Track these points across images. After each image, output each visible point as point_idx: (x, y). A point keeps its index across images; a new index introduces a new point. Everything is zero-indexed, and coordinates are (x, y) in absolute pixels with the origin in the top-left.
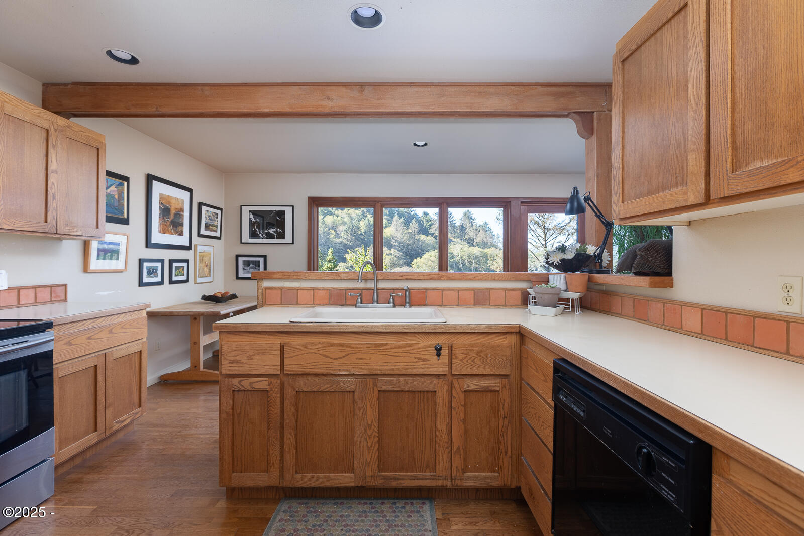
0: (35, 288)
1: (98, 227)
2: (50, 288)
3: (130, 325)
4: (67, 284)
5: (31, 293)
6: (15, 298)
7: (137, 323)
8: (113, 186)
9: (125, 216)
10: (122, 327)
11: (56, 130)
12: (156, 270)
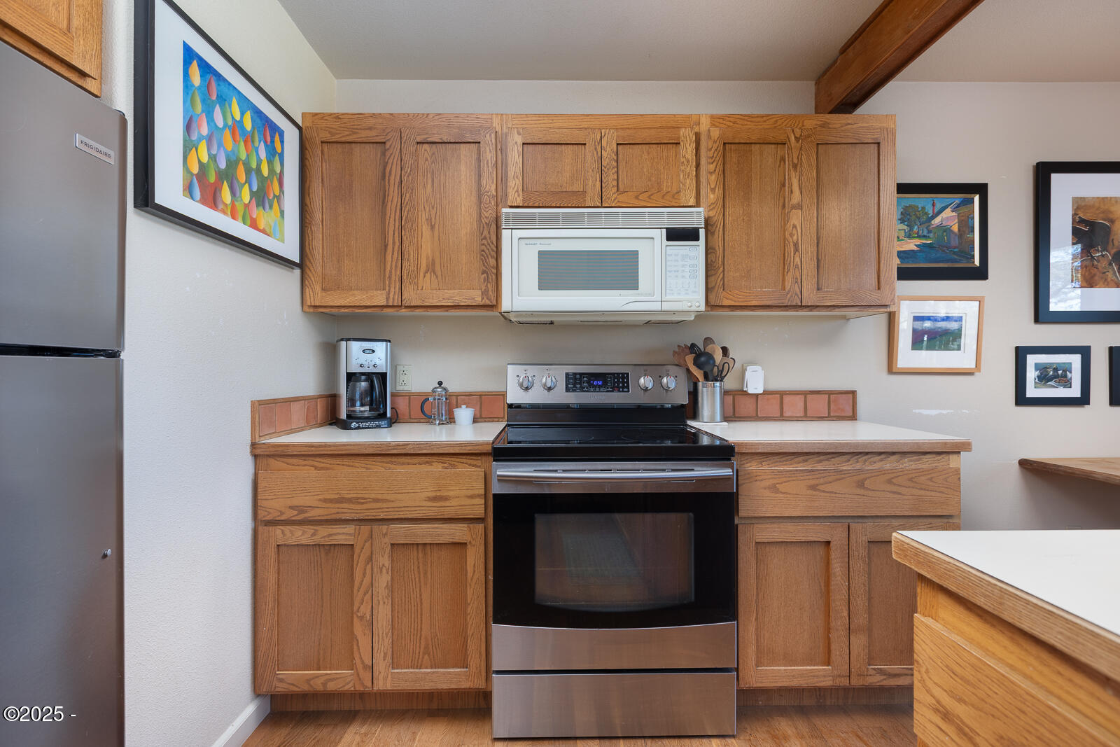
0: (806, 394)
1: (879, 289)
2: (827, 396)
3: (911, 480)
4: (856, 391)
5: (799, 401)
6: (777, 407)
7: (931, 479)
8: (949, 210)
9: (977, 263)
10: (890, 481)
11: (797, 139)
12: (1065, 371)
